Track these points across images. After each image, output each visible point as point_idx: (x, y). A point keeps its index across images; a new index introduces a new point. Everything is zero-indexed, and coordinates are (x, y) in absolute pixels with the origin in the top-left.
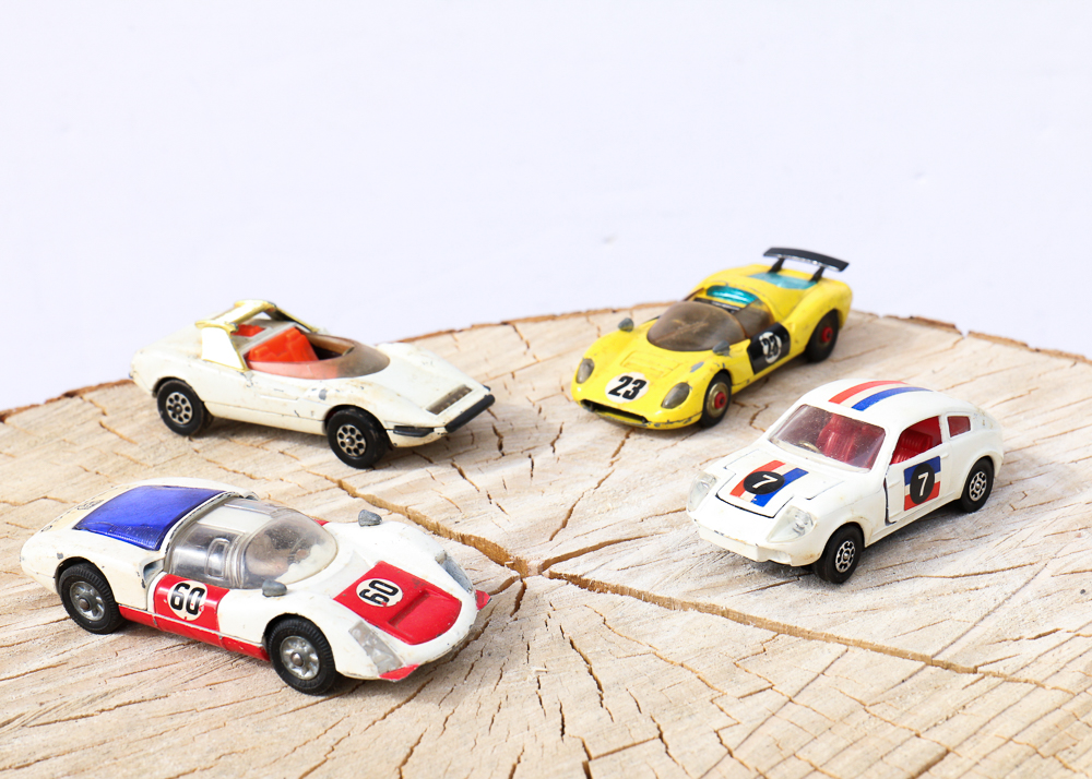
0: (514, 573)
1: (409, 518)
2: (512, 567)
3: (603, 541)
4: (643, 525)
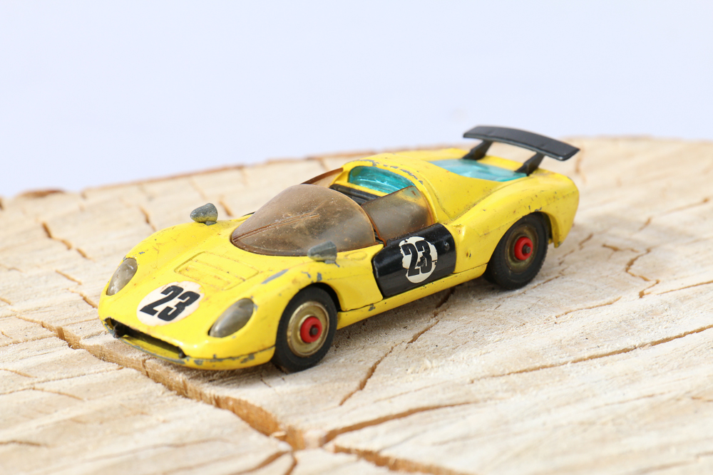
0: (284, 446)
1: (148, 375)
2: (283, 439)
3: (413, 405)
4: (473, 388)
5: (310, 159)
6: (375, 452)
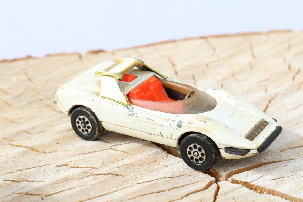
4: (282, 154)
5: (202, 38)
6: (248, 182)
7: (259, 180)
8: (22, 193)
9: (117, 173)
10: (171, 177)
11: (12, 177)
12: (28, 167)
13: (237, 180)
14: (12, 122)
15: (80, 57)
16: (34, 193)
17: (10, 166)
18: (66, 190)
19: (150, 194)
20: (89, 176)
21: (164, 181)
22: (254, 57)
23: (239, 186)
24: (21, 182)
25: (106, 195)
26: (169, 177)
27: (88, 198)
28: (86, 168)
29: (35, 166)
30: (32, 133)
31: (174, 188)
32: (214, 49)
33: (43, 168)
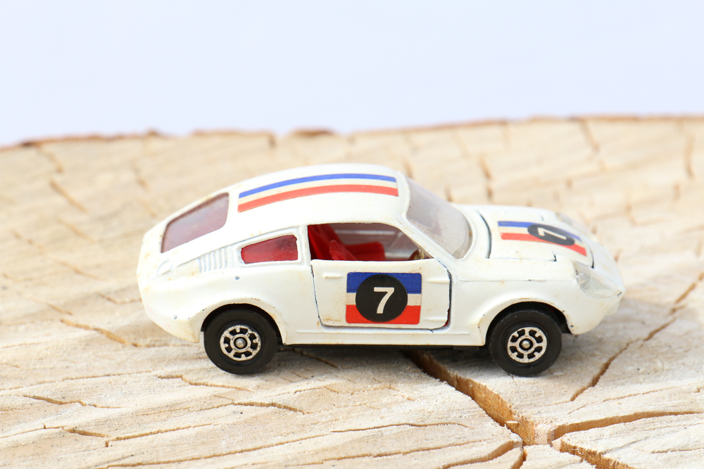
5: (574, 119)
6: (598, 453)
7: (627, 449)
8: (63, 428)
9: (291, 405)
10: (417, 424)
11: (48, 392)
12: (91, 374)
13: (573, 445)
14: (78, 272)
15: (272, 142)
16: (91, 429)
17: (51, 369)
18: (166, 431)
19: (358, 456)
20: (226, 405)
21: (398, 433)
22: (689, 172)
23: (572, 459)
24: (66, 403)
25: (254, 449)
26: (412, 425)
27: (212, 453)
28: (223, 386)
29: (107, 373)
30: (118, 300)
31: (418, 451)
32: (596, 148)
33: (124, 379)
